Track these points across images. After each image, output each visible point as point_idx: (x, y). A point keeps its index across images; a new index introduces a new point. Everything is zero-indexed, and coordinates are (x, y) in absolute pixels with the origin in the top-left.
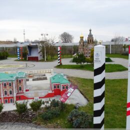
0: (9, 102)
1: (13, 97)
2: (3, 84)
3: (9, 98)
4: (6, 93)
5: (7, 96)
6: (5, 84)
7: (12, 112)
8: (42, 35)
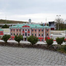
0: (41, 41)
1: (43, 38)
2: (38, 30)
3: (41, 38)
4: (39, 35)
5: (40, 37)
6: (40, 30)
7: (43, 45)
8: (57, 16)
